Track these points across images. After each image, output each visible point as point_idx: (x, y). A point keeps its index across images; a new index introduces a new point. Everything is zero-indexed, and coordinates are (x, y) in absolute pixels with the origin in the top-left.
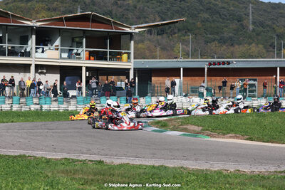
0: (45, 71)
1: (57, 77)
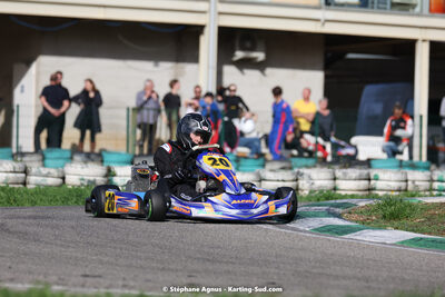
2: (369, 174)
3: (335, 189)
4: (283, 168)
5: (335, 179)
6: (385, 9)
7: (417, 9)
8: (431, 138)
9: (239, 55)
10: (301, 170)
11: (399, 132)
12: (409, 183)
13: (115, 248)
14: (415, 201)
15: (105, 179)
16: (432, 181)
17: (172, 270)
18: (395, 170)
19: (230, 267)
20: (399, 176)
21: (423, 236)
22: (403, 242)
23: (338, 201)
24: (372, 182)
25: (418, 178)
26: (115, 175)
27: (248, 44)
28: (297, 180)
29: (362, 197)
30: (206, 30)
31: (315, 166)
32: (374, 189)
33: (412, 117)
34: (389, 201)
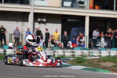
0: (45, 20)
1: (59, 27)
2: (73, 51)
3: (64, 55)
4: (51, 50)
5: (64, 52)
6: (77, 8)
7: (86, 8)
8: (89, 42)
9: (39, 20)
10: (55, 50)
11: (81, 40)
12: (84, 53)
13: (6, 71)
14: (85, 58)
15: (4, 53)
16: (90, 53)
17: (21, 76)
18: (80, 50)
19: (37, 76)
20: (81, 52)
21: (87, 67)
22: (82, 69)
23: (65, 58)
24: (74, 53)
25: (86, 52)
26: (6, 51)
27: (41, 17)
28: (54, 53)
29: (71, 57)
30: (30, 14)
31: (59, 49)
32: (75, 55)
33: (84, 36)
34: (78, 58)
